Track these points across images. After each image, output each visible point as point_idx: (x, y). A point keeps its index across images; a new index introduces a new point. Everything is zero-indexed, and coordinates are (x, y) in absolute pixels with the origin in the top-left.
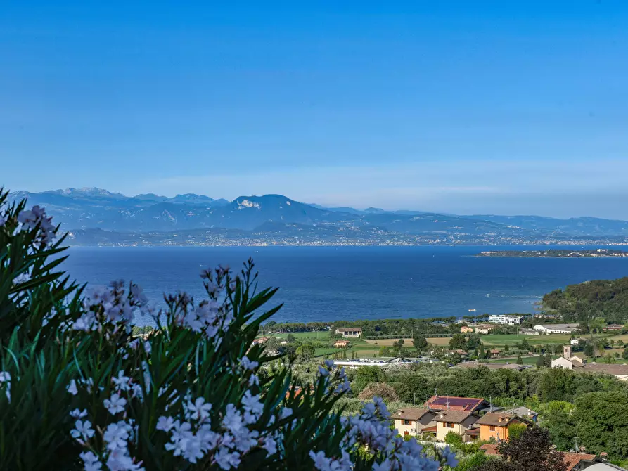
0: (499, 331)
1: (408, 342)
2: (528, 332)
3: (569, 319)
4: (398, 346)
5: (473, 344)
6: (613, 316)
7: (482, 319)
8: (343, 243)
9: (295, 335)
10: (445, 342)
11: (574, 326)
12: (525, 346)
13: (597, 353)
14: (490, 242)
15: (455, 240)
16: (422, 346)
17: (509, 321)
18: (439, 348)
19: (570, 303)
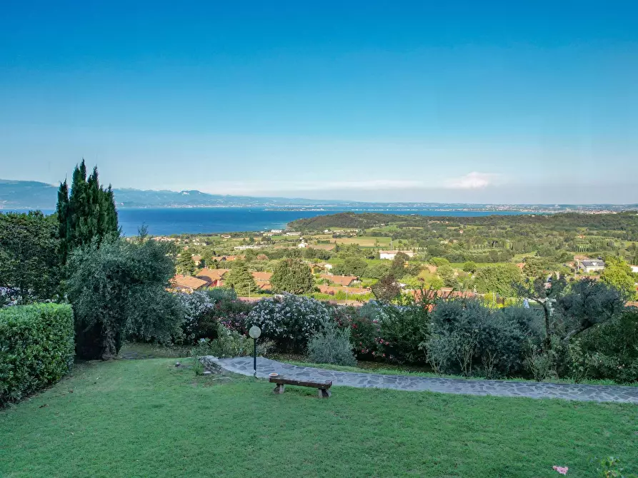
0: (275, 235)
1: (247, 239)
2: (285, 235)
3: (297, 231)
4: (244, 240)
5: (268, 239)
6: (311, 229)
7: (269, 231)
8: (219, 206)
9: (210, 237)
10: (260, 238)
11: (299, 233)
12: (286, 240)
13: (309, 241)
14: (267, 207)
15: (256, 205)
16: (252, 240)
17: (278, 232)
18: (259, 241)
19: (296, 226)
